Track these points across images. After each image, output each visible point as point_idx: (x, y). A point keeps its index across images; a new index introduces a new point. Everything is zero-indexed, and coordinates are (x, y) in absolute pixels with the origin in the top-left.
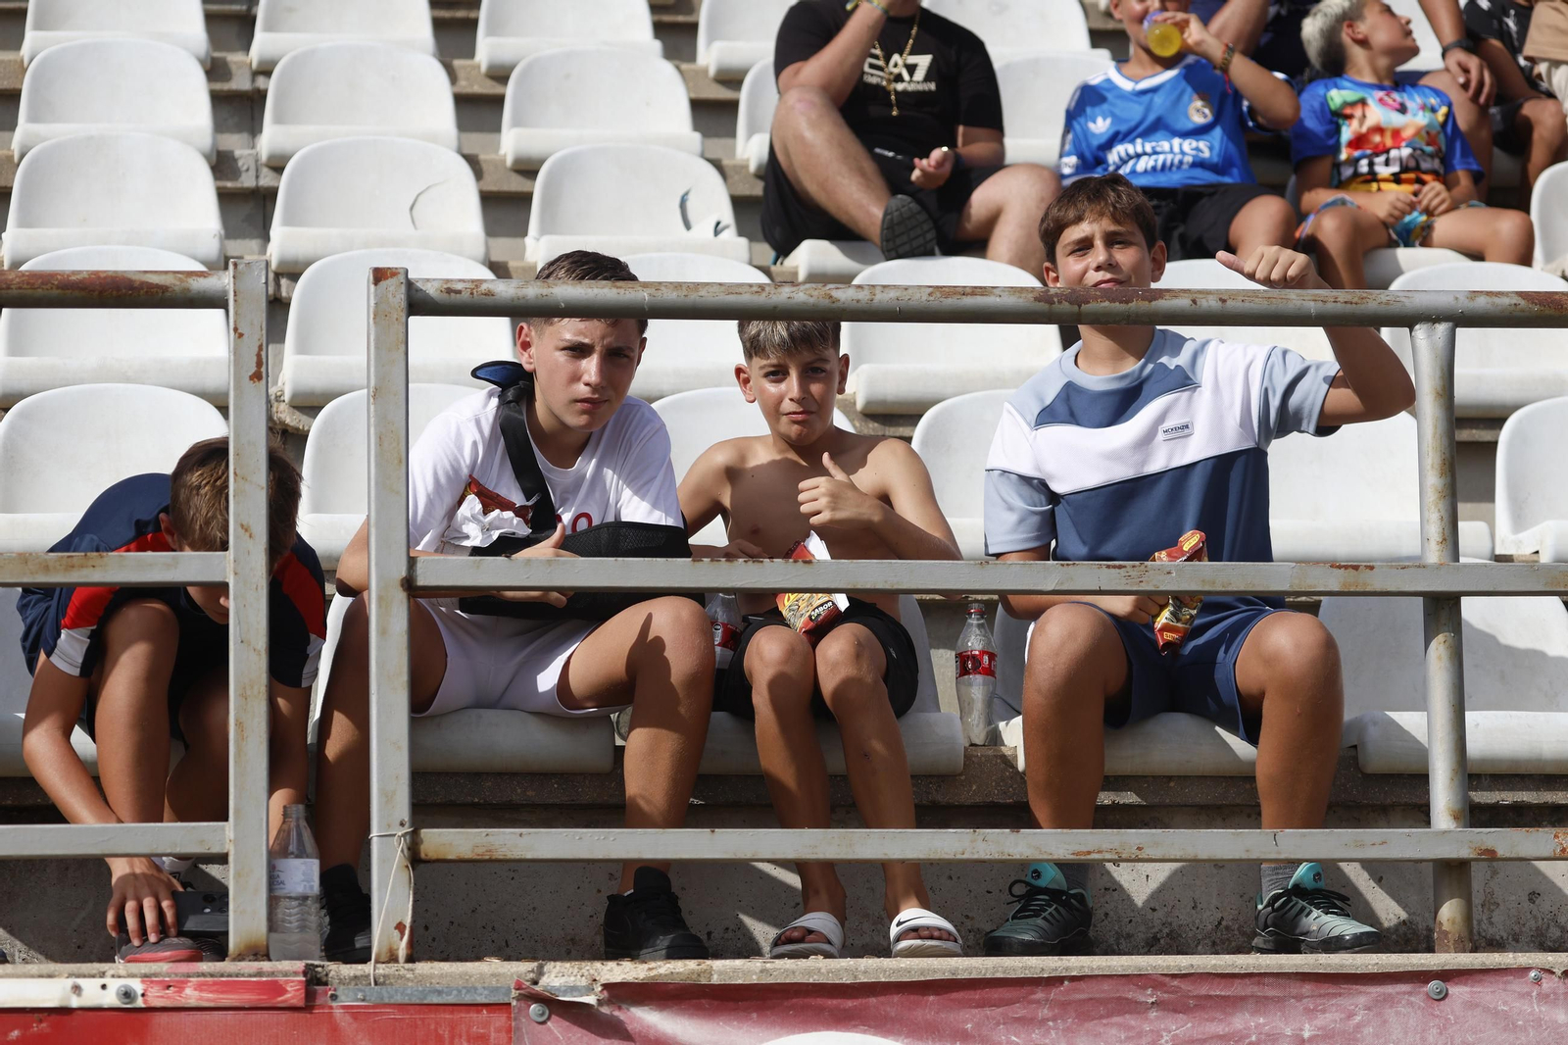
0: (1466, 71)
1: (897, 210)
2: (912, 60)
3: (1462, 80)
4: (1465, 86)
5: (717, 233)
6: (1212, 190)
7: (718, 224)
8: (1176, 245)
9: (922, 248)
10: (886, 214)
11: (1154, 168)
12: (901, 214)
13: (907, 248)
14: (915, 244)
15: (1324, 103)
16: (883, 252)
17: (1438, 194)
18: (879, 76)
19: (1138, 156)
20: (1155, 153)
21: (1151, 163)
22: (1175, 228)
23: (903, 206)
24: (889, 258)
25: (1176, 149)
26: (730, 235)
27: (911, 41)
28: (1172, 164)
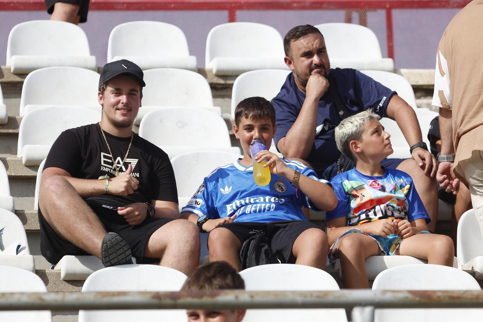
0: (423, 159)
1: (109, 241)
2: (128, 160)
3: (421, 164)
4: (423, 167)
5: (18, 251)
6: (285, 225)
7: (19, 246)
8: (263, 256)
9: (124, 260)
10: (103, 243)
11: (255, 212)
12: (112, 243)
13: (116, 260)
14: (120, 258)
15: (342, 188)
16: (103, 263)
17: (406, 227)
18: (109, 168)
19: (246, 204)
20: (255, 203)
21: (253, 209)
22: (264, 246)
23: (113, 238)
24: (106, 267)
25: (267, 200)
26: (25, 253)
27: (128, 150)
28: (264, 209)
